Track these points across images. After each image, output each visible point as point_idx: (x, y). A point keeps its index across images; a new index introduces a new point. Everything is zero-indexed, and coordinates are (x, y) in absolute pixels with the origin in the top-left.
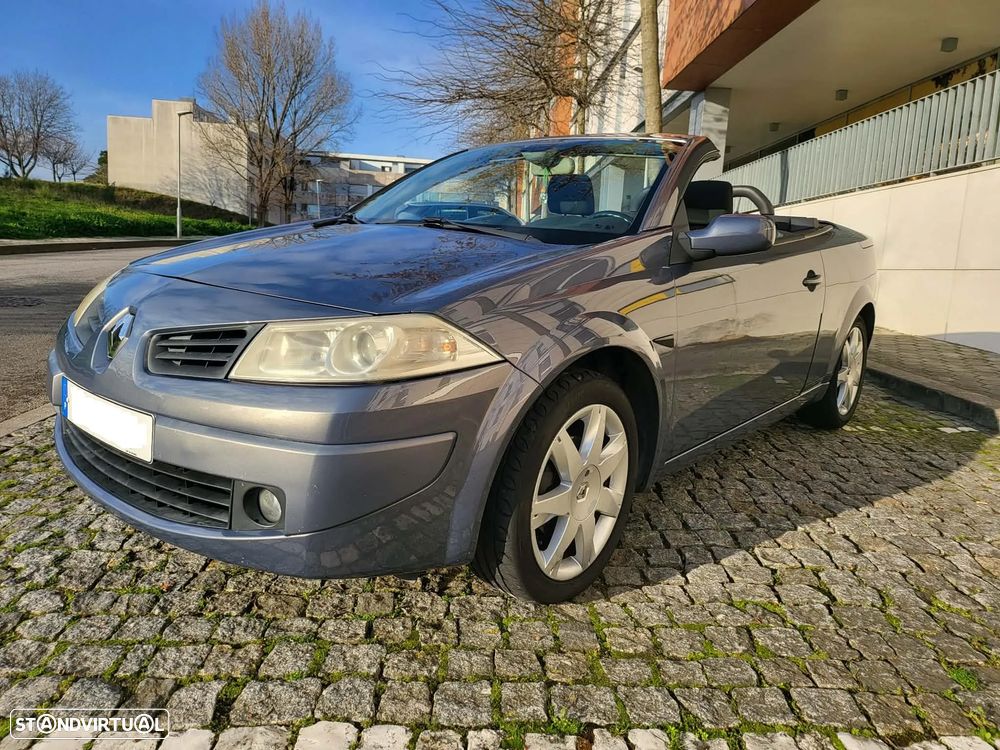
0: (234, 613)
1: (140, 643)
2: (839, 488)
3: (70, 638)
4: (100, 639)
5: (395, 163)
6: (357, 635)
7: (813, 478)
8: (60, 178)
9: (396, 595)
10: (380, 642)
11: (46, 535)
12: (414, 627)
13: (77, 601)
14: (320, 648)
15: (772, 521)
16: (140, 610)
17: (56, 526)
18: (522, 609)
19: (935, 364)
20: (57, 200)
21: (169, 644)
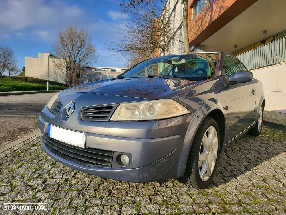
0: (106, 196)
1: (79, 207)
2: (268, 152)
3: (56, 206)
4: (66, 206)
5: (108, 69)
6: (147, 201)
7: (259, 150)
8: (11, 75)
9: (154, 188)
10: (155, 203)
11: (37, 175)
12: (164, 198)
13: (54, 195)
14: (137, 205)
15: (254, 162)
16: (76, 196)
17: (39, 172)
18: (194, 191)
19: (276, 118)
20: (11, 81)
21: (89, 207)
